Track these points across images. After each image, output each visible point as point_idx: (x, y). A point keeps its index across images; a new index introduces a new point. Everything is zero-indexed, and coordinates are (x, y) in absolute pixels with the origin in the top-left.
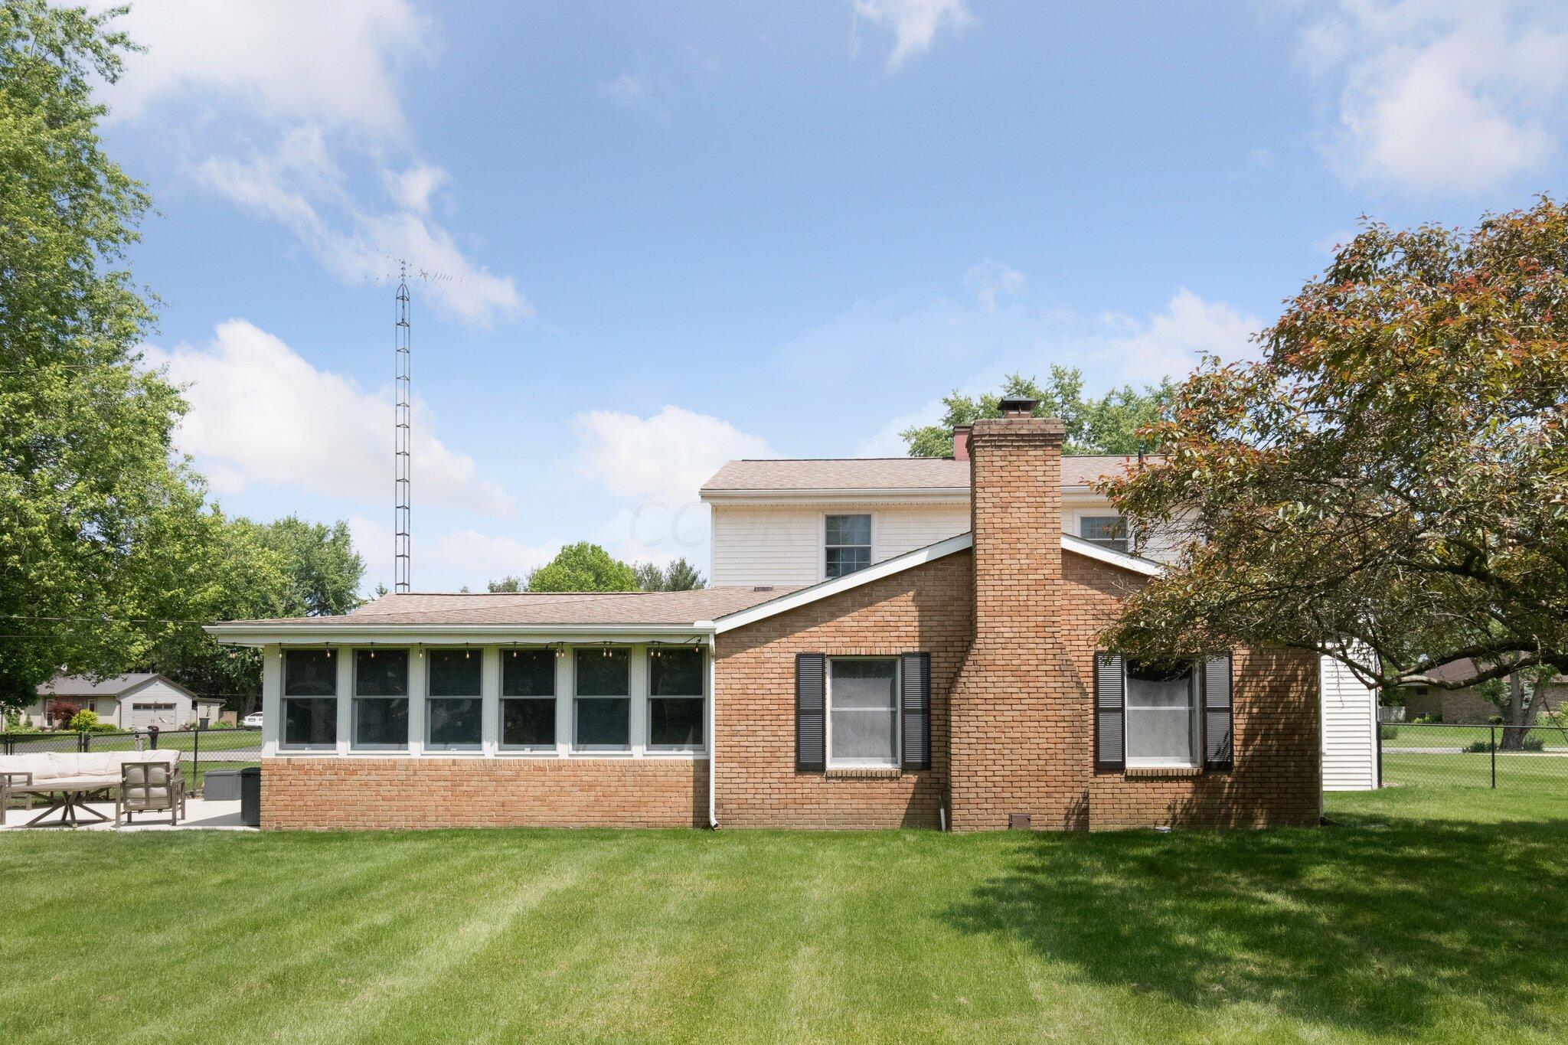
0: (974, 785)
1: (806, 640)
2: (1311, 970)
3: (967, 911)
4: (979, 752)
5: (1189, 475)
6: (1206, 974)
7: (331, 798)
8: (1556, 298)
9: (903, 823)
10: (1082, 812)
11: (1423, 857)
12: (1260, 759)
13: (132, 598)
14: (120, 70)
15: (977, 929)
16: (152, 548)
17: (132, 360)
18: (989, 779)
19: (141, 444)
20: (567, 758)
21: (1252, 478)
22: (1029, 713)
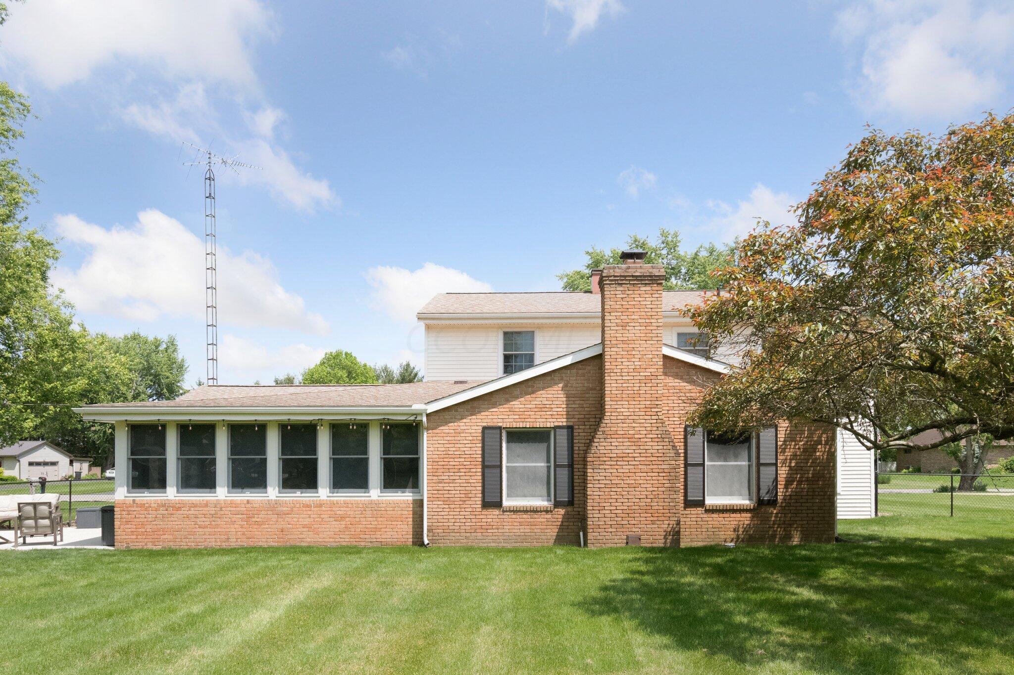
0: (603, 515)
1: (489, 417)
2: (824, 639)
3: (595, 601)
4: (606, 493)
5: (745, 304)
6: (753, 642)
7: (164, 526)
8: (995, 182)
9: (555, 542)
10: (676, 534)
11: (902, 563)
12: (796, 497)
13: (24, 389)
14: (6, 15)
15: (601, 613)
16: (37, 353)
17: (20, 222)
18: (613, 512)
19: (28, 281)
20: (326, 498)
21: (787, 306)
22: (640, 467)
